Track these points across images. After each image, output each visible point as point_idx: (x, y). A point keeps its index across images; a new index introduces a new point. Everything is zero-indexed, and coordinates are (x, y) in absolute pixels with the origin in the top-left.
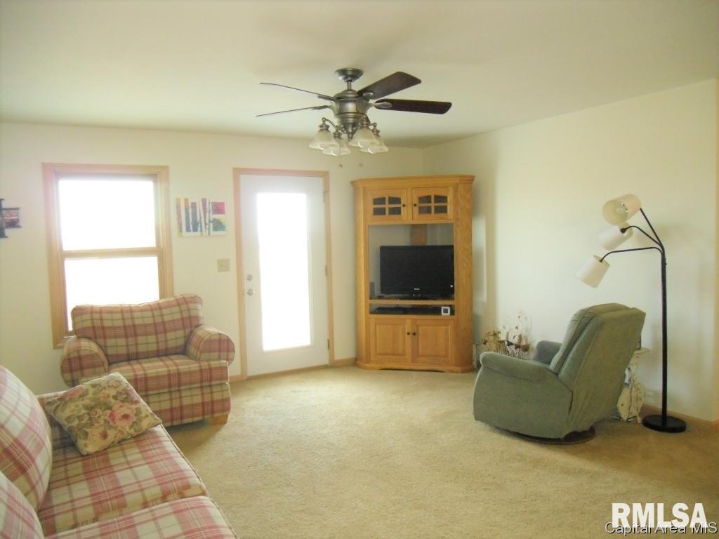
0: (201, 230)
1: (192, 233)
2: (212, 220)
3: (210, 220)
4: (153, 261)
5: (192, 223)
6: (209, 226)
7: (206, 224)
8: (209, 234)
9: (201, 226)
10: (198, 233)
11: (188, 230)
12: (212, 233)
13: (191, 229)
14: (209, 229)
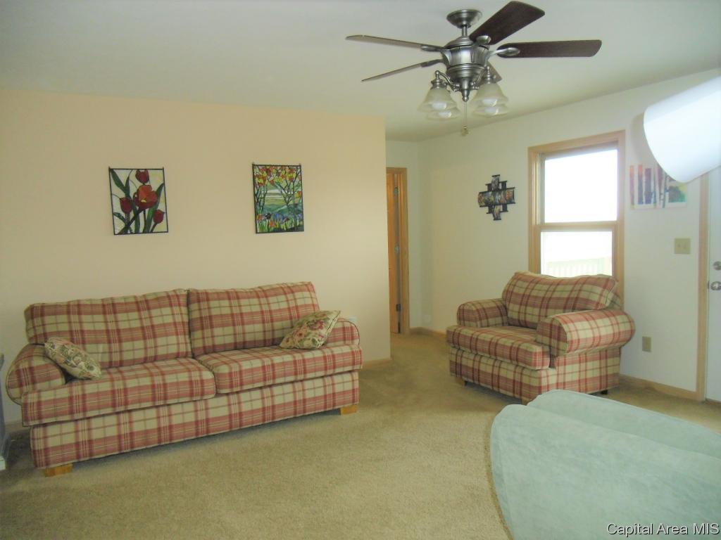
0: (655, 202)
1: (644, 206)
2: (668, 188)
3: (665, 189)
4: (607, 237)
5: (646, 195)
6: (665, 196)
7: (661, 194)
8: (664, 206)
9: (655, 196)
10: (651, 205)
11: (640, 202)
12: (668, 204)
13: (644, 201)
14: (664, 200)
